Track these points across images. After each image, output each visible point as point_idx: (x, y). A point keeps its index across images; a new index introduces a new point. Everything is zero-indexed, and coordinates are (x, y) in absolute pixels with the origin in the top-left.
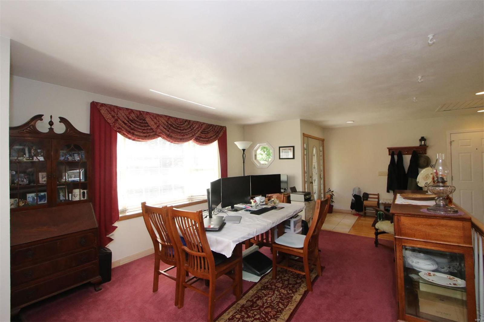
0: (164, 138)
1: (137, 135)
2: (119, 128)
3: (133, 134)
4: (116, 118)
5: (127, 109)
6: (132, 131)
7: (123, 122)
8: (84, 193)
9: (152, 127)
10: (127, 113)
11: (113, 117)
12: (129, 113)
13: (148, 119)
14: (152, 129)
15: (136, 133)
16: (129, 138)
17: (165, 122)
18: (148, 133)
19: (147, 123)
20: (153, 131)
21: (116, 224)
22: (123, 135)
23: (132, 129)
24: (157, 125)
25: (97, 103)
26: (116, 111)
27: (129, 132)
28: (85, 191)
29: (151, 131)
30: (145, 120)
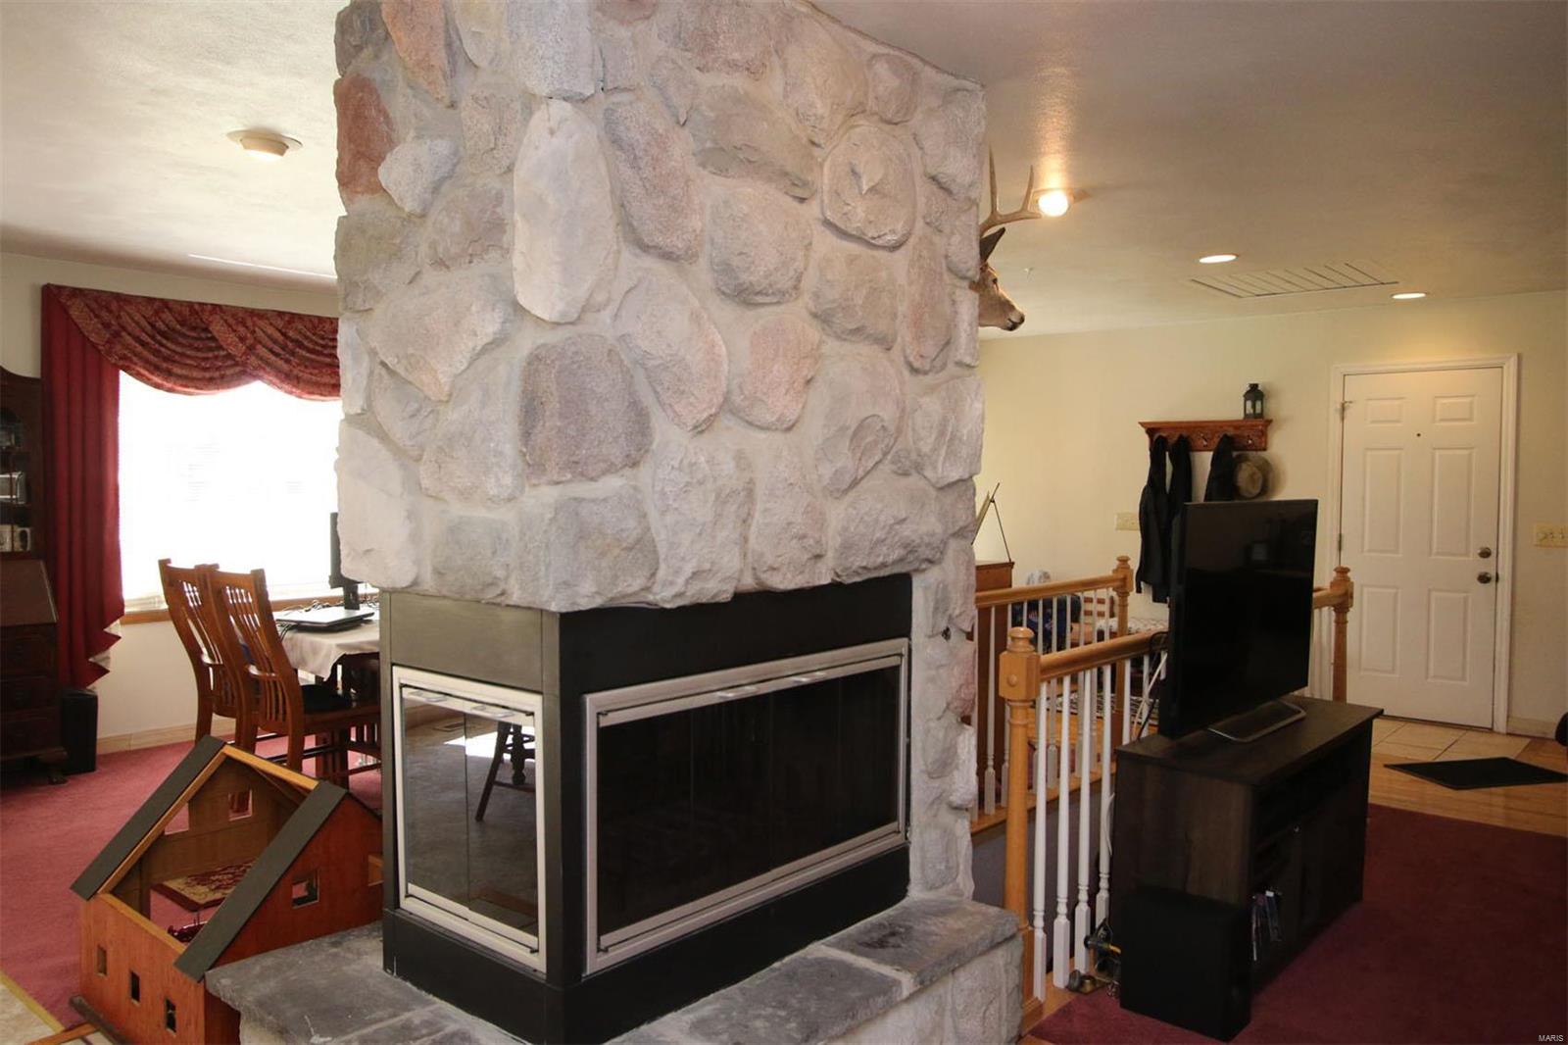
0: (271, 383)
1: (180, 377)
2: (124, 358)
3: (168, 374)
4: (115, 327)
5: (150, 300)
6: (165, 365)
7: (137, 339)
8: (23, 535)
9: (232, 351)
10: (149, 312)
11: (107, 326)
12: (157, 313)
13: (218, 328)
14: (229, 356)
15: (177, 370)
16: (157, 386)
17: (277, 335)
18: (218, 369)
19: (213, 339)
20: (237, 364)
21: (115, 628)
22: (138, 376)
23: (166, 359)
24: (248, 342)
25: (60, 288)
26: (114, 306)
27: (156, 369)
28: (28, 530)
29: (229, 363)
30: (206, 330)
